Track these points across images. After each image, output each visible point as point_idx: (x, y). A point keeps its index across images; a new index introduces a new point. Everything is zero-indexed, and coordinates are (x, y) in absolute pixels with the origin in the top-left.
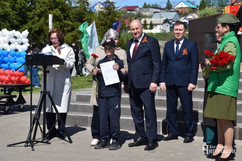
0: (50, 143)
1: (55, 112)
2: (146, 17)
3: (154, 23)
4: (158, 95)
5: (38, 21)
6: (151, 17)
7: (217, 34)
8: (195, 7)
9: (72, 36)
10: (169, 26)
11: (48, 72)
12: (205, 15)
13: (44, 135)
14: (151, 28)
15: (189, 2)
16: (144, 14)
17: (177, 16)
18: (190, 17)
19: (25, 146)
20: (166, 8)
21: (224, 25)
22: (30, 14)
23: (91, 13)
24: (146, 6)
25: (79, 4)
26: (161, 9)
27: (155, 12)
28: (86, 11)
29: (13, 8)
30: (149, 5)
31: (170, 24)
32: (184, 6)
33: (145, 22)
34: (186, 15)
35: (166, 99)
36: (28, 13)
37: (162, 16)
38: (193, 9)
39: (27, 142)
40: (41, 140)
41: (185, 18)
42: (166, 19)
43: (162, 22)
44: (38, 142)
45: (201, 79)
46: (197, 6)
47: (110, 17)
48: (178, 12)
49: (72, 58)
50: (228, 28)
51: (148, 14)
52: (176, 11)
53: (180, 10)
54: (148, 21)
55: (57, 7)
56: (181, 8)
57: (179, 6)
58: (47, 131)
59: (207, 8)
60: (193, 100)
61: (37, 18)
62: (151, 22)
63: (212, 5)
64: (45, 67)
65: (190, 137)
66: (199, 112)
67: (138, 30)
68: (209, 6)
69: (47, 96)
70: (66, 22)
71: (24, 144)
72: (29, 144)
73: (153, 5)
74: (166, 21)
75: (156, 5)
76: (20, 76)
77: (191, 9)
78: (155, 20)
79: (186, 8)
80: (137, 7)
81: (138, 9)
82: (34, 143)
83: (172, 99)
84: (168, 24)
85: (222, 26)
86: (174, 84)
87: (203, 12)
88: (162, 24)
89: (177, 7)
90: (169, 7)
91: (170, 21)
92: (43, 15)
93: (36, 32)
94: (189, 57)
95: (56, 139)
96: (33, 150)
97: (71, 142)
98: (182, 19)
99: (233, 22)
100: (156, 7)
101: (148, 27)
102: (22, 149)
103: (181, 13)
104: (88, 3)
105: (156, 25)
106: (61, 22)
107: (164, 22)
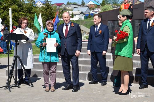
0: (20, 87)
1: (22, 68)
2: (69, 10)
3: (74, 14)
4: (84, 58)
5: (3, 13)
6: (72, 10)
7: (120, 21)
8: (99, 4)
10: (84, 16)
11: (18, 44)
12: (105, 10)
13: (16, 82)
15: (95, 1)
16: (68, 8)
17: (88, 10)
18: (96, 10)
19: (5, 89)
20: (82, 5)
21: (123, 16)
23: (36, 7)
24: (68, 3)
25: (29, 2)
26: (78, 5)
27: (74, 7)
28: (33, 6)
30: (71, 3)
31: (84, 14)
32: (92, 3)
34: (94, 9)
35: (90, 60)
37: (79, 9)
38: (98, 5)
39: (6, 87)
40: (14, 85)
41: (93, 11)
42: (81, 11)
43: (79, 13)
44: (13, 86)
45: (110, 48)
46: (100, 4)
47: (48, 10)
48: (89, 7)
49: (33, 36)
50: (126, 18)
51: (70, 8)
52: (88, 7)
53: (90, 6)
54: (71, 12)
55: (15, 4)
56: (90, 5)
57: (89, 3)
58: (18, 80)
59: (106, 5)
60: (106, 60)
61: (2, 11)
62: (72, 13)
63: (109, 3)
64: (16, 41)
65: (104, 82)
66: (109, 67)
67: (68, 18)
68: (108, 4)
69: (18, 58)
70: (20, 13)
71: (4, 88)
72: (7, 88)
73: (73, 3)
74: (82, 13)
75: (75, 3)
77: (97, 6)
78: (75, 12)
79: (94, 5)
80: (63, 4)
81: (64, 5)
82: (11, 87)
83: (94, 60)
84: (83, 15)
85: (122, 16)
86: (94, 51)
87: (104, 7)
88: (79, 15)
89: (88, 4)
90: (83, 4)
91: (84, 13)
92: (6, 9)
94: (103, 35)
95: (23, 84)
96: (10, 91)
97: (32, 86)
98: (91, 12)
99: (128, 14)
100: (75, 4)
102: (3, 91)
103: (91, 8)
104: (34, 1)
105: (75, 15)
106: (18, 13)
107: (81, 14)
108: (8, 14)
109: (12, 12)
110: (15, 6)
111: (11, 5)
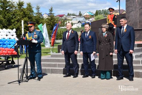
2: (69, 20)
6: (71, 20)
15: (90, 12)
16: (68, 18)
17: (85, 19)
20: (79, 15)
22: (12, 21)
24: (69, 15)
26: (76, 16)
29: (4, 18)
31: (81, 23)
32: (88, 14)
34: (89, 19)
37: (77, 19)
38: (92, 15)
46: (94, 14)
48: (85, 17)
51: (70, 18)
55: (26, 17)
57: (85, 14)
61: (16, 22)
68: (100, 14)
73: (72, 14)
76: (12, 51)
78: (74, 21)
81: (65, 16)
86: (86, 52)
87: (97, 17)
97: (40, 80)
98: (87, 21)
100: (74, 15)
105: (74, 24)
107: (78, 23)
108: (21, 25)
109: (24, 24)
110: (26, 19)
111: (23, 18)
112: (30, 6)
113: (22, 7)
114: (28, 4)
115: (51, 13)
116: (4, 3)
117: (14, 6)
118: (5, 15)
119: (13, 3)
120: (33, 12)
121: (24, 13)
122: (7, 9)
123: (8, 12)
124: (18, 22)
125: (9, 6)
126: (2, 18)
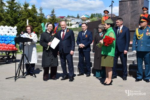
2: (68, 21)
9: (37, 29)
14: (71, 26)
15: (86, 15)
16: (68, 20)
17: (82, 21)
18: (87, 21)
20: (77, 17)
22: (19, 19)
24: (68, 17)
26: (75, 18)
27: (72, 19)
28: (43, 18)
31: (79, 24)
32: (84, 17)
33: (68, 23)
34: (85, 20)
36: (18, 19)
37: (75, 21)
38: (88, 18)
46: (90, 17)
48: (82, 19)
50: (110, 25)
51: (69, 20)
54: (70, 23)
57: (82, 17)
61: (22, 21)
64: (23, 43)
67: (65, 26)
68: (94, 17)
70: (34, 23)
73: (71, 16)
76: (13, 47)
78: (72, 22)
81: (65, 18)
85: (107, 24)
90: (78, 17)
92: (25, 20)
93: (21, 27)
100: (73, 17)
101: (70, 25)
105: (73, 24)
106: (32, 22)
107: (76, 23)
109: (29, 22)
110: (31, 18)
111: (28, 17)
112: (35, 8)
113: (28, 8)
114: (33, 6)
115: (53, 14)
116: (11, 4)
117: (20, 7)
118: (12, 15)
119: (20, 4)
120: (37, 12)
121: (29, 13)
122: (14, 9)
123: (15, 12)
124: (24, 21)
125: (16, 7)
126: (10, 17)
